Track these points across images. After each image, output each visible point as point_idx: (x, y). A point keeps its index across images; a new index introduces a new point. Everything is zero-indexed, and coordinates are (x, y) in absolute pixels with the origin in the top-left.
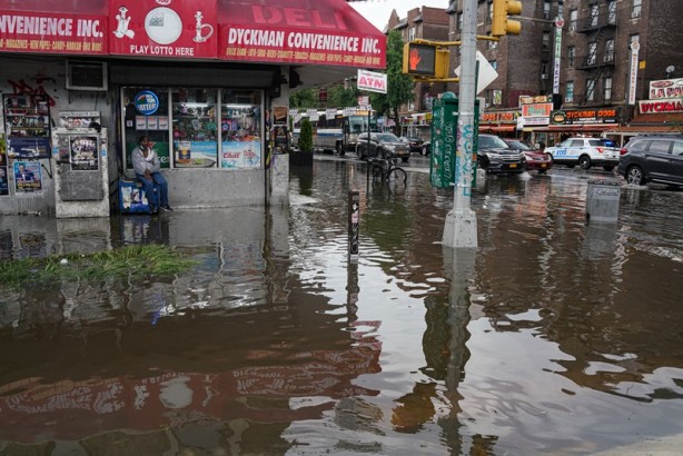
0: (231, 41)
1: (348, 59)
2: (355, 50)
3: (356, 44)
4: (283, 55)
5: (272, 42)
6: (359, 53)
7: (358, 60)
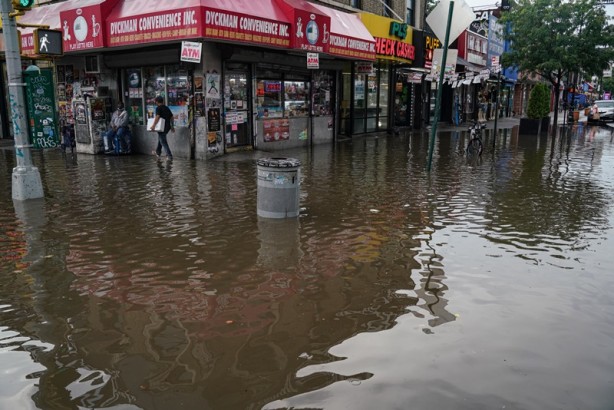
0: (112, 33)
1: (175, 33)
2: (179, 24)
3: (179, 19)
4: (138, 38)
5: (131, 29)
6: (182, 27)
7: (182, 32)
